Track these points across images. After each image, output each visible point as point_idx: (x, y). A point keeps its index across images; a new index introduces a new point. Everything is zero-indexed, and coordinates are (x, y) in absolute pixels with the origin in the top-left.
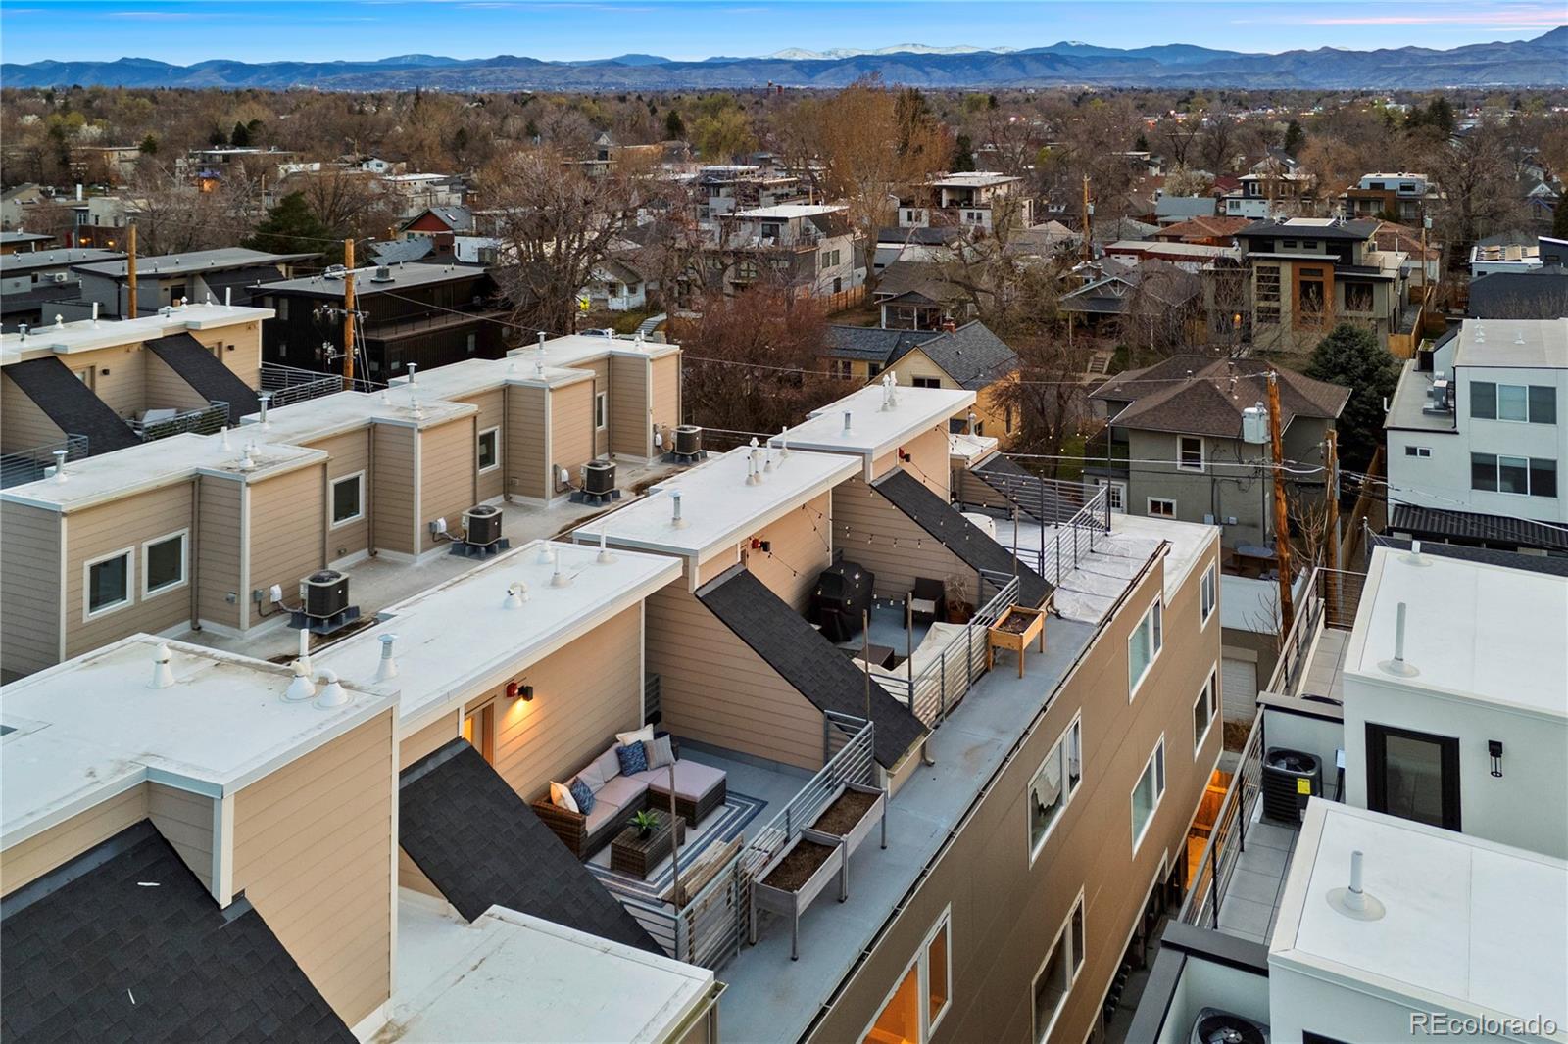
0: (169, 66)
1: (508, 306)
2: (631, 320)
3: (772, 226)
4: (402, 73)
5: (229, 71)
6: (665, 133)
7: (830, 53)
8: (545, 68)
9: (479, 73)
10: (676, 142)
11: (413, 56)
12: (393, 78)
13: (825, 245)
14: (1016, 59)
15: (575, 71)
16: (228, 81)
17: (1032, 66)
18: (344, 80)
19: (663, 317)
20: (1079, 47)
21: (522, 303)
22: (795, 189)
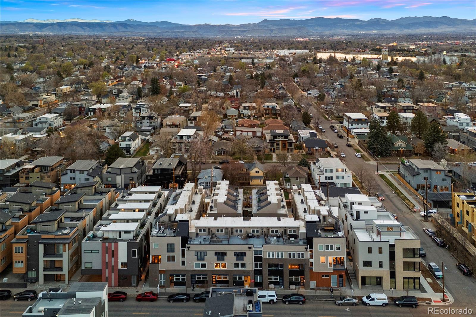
3: (189, 137)
14: (114, 25)
17: (119, 27)
20: (134, 21)
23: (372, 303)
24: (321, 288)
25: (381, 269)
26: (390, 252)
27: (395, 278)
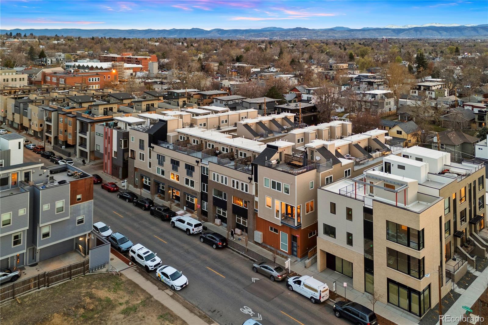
0: (204, 30)
1: (319, 112)
2: (341, 114)
3: (374, 96)
4: (268, 33)
5: (220, 32)
6: (348, 59)
7: (405, 26)
8: (310, 31)
9: (290, 33)
10: (352, 62)
11: (271, 27)
12: (265, 34)
13: (386, 100)
14: (474, 29)
15: (319, 32)
16: (220, 34)
17: (481, 31)
18: (251, 35)
19: (348, 114)
21: (322, 111)
22: (383, 83)
23: (295, 287)
24: (269, 247)
25: (349, 247)
26: (365, 222)
27: (372, 274)
